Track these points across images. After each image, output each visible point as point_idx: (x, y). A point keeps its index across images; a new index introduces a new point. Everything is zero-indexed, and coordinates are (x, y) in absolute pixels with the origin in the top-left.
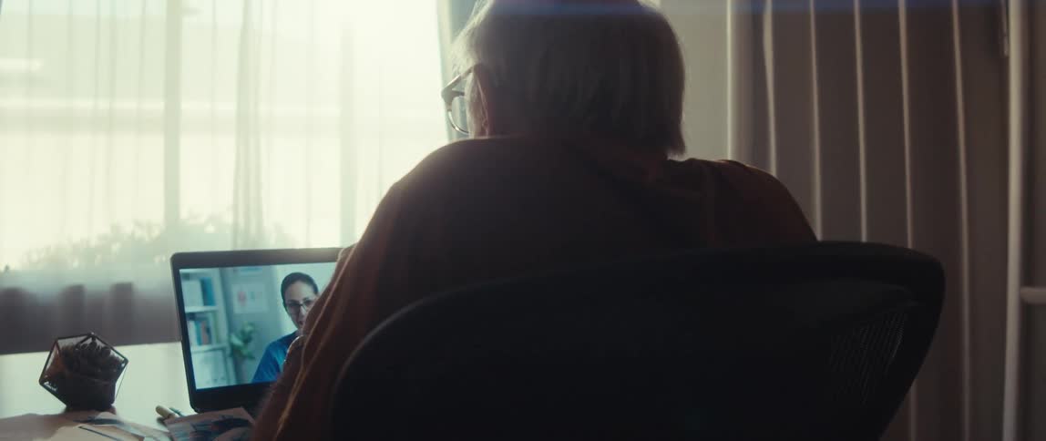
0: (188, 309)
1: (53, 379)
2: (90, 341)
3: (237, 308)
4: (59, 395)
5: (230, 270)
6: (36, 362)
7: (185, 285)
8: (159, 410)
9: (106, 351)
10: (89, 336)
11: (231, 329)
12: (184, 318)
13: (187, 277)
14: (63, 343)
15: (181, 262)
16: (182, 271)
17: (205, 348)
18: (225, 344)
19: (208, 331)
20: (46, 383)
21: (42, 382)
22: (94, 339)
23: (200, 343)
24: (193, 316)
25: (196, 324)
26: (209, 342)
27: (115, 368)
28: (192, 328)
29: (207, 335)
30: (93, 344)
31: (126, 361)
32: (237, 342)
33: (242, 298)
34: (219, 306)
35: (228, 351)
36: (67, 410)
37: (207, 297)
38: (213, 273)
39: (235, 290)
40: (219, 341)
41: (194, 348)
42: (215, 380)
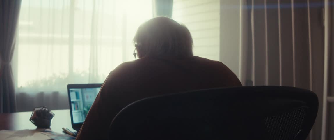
0: (72, 100)
1: (34, 119)
2: (44, 109)
3: (86, 100)
4: (35, 124)
5: (84, 89)
6: (29, 114)
7: (71, 93)
8: (63, 129)
9: (48, 112)
10: (44, 107)
11: (84, 106)
12: (70, 103)
13: (72, 91)
14: (36, 109)
15: (70, 86)
16: (70, 89)
17: (76, 111)
18: (82, 110)
19: (77, 106)
20: (32, 121)
21: (30, 120)
22: (45, 108)
23: (75, 110)
24: (73, 102)
25: (74, 105)
26: (78, 109)
27: (51, 116)
28: (73, 105)
29: (77, 108)
30: (45, 110)
31: (54, 115)
32: (86, 110)
33: (87, 97)
34: (81, 99)
35: (83, 112)
36: (37, 128)
37: (77, 97)
38: (79, 90)
39: (85, 95)
40: (80, 109)
41: (73, 111)
42: (79, 120)
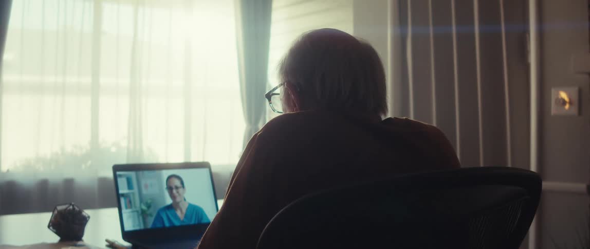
0: (121, 192)
1: (54, 225)
2: (71, 207)
3: (144, 192)
4: (57, 233)
5: (140, 173)
6: (47, 217)
7: (119, 180)
8: (107, 241)
9: (80, 212)
10: (71, 204)
11: (141, 201)
12: (119, 196)
13: (120, 176)
14: (60, 208)
15: (117, 168)
16: (118, 173)
17: (129, 210)
18: (138, 209)
19: (130, 202)
20: (51, 228)
21: (49, 227)
22: (73, 206)
23: (127, 208)
24: (123, 195)
25: (125, 199)
26: (131, 207)
27: (84, 221)
28: (123, 200)
29: (130, 204)
30: (74, 209)
31: (89, 217)
32: (144, 207)
33: (146, 186)
34: (136, 190)
35: (140, 212)
36: (61, 241)
37: (130, 186)
38: (132, 174)
39: (143, 182)
40: (135, 207)
41: (124, 211)
42: (134, 226)
